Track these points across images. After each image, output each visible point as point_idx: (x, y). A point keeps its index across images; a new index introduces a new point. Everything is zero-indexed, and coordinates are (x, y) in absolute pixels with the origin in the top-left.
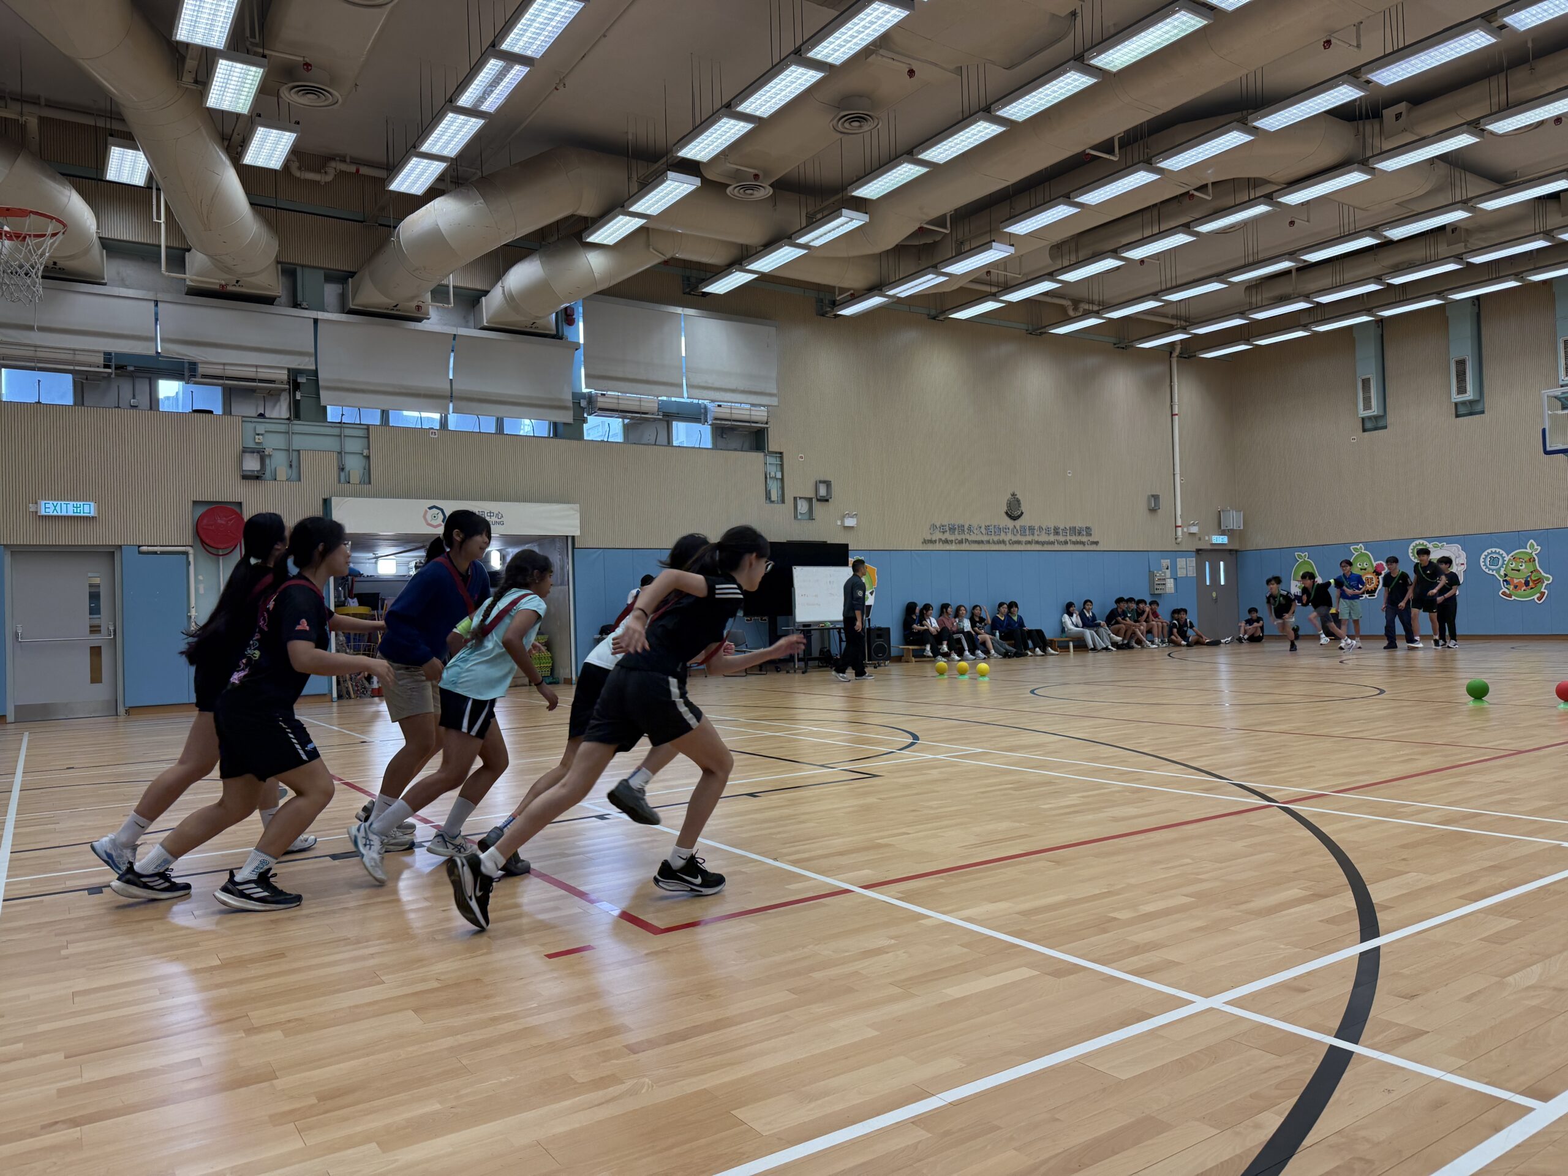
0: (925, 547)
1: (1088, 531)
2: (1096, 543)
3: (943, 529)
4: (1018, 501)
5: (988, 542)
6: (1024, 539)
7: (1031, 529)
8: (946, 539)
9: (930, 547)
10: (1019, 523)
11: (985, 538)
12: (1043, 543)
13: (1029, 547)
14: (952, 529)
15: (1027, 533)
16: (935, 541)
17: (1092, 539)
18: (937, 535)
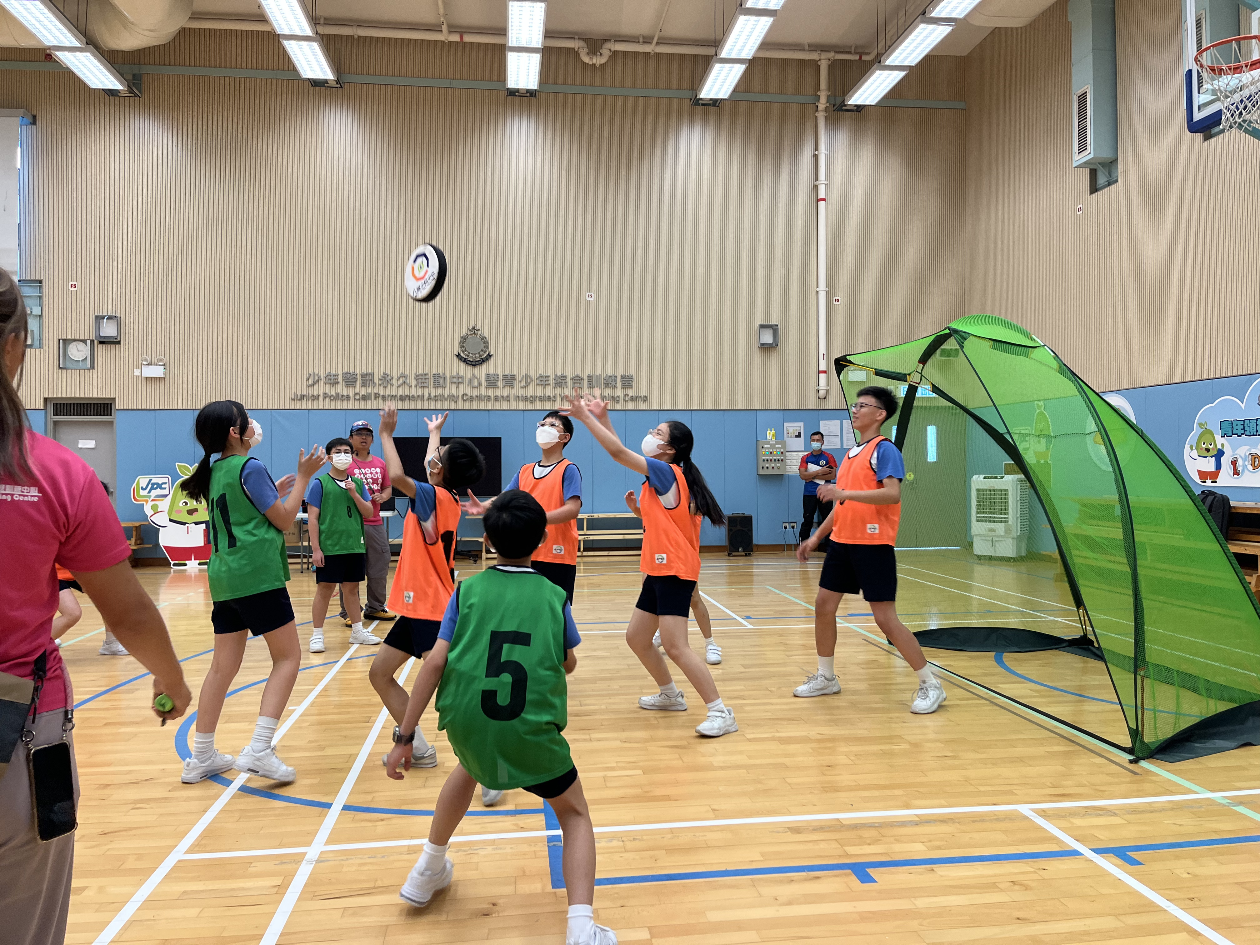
0: (296, 405)
1: (627, 382)
2: (644, 399)
3: (332, 380)
4: (484, 340)
5: (420, 398)
6: (493, 393)
7: (510, 380)
8: (338, 394)
9: (306, 405)
10: (482, 372)
11: (416, 392)
12: (531, 400)
13: (502, 405)
14: (350, 380)
15: (501, 384)
16: (316, 398)
17: (632, 393)
18: (320, 389)
